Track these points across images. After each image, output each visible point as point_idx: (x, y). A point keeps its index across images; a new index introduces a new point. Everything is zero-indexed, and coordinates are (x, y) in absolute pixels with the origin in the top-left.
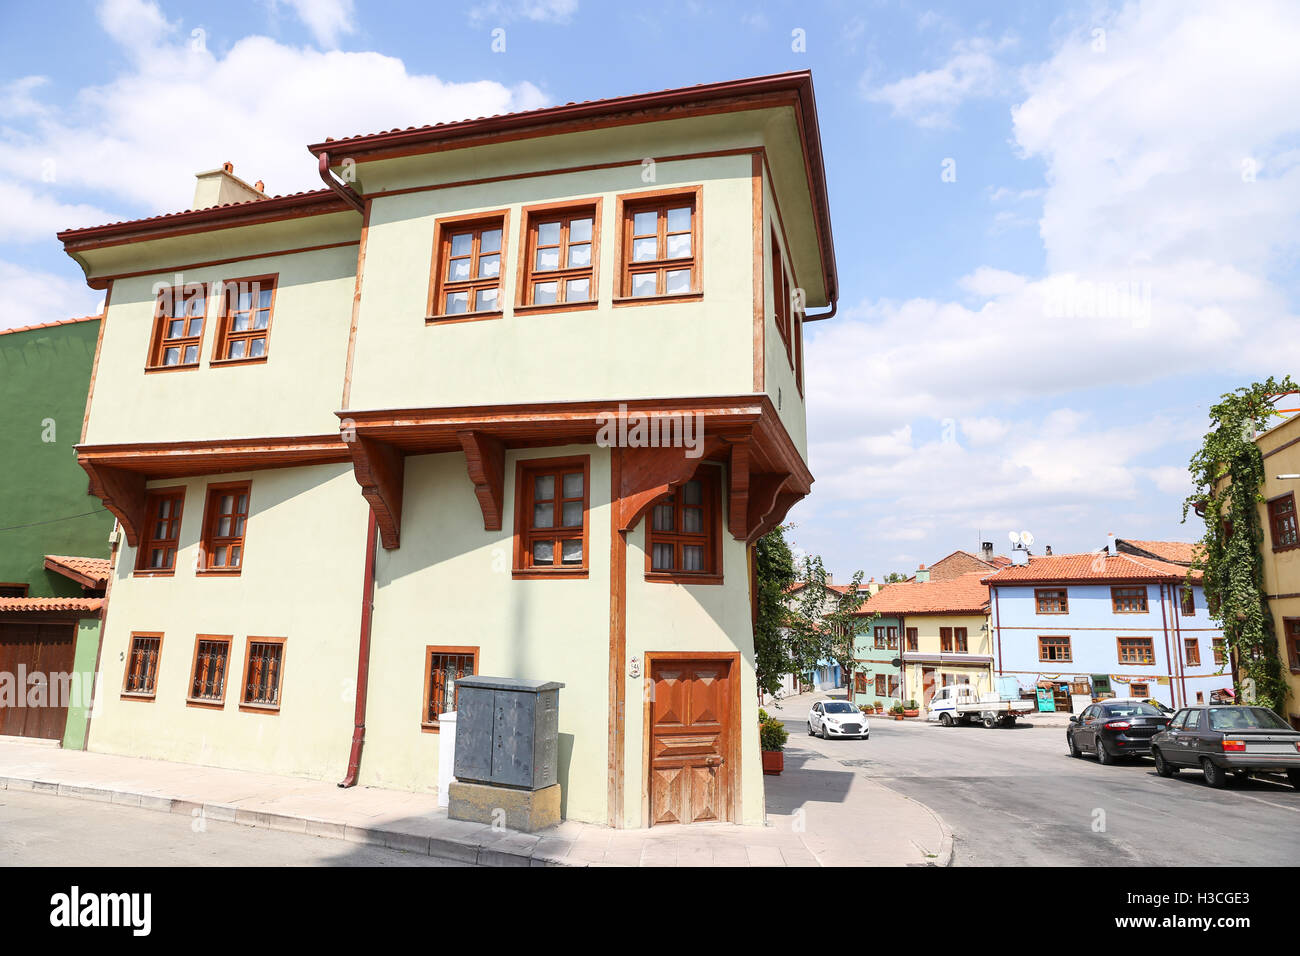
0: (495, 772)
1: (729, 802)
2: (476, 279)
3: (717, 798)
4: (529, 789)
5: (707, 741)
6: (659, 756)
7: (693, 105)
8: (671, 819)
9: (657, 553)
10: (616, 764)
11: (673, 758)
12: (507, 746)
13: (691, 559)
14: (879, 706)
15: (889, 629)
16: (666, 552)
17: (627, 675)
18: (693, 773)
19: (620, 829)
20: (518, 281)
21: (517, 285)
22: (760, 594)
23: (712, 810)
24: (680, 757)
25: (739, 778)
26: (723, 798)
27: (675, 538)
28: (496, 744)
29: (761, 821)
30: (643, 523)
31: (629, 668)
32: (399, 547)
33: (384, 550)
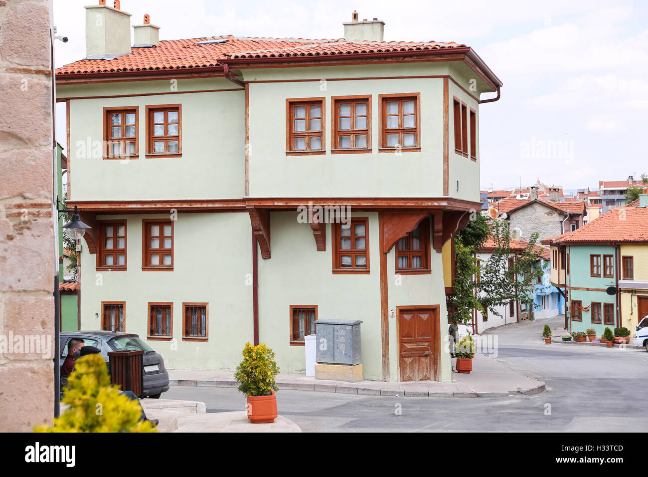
0: (336, 359)
1: (436, 372)
2: (309, 132)
3: (430, 370)
4: (351, 365)
5: (425, 345)
6: (404, 352)
7: (416, 57)
8: (409, 379)
9: (400, 260)
10: (385, 355)
11: (410, 353)
12: (341, 348)
13: (416, 263)
14: (591, 333)
15: (605, 256)
16: (404, 260)
17: (389, 317)
18: (419, 360)
19: (388, 382)
20: (332, 136)
21: (332, 138)
22: (457, 259)
23: (428, 376)
24: (413, 352)
25: (440, 361)
26: (433, 371)
27: (409, 253)
28: (335, 347)
29: (450, 380)
30: (394, 248)
31: (390, 314)
32: (270, 258)
33: (262, 259)
